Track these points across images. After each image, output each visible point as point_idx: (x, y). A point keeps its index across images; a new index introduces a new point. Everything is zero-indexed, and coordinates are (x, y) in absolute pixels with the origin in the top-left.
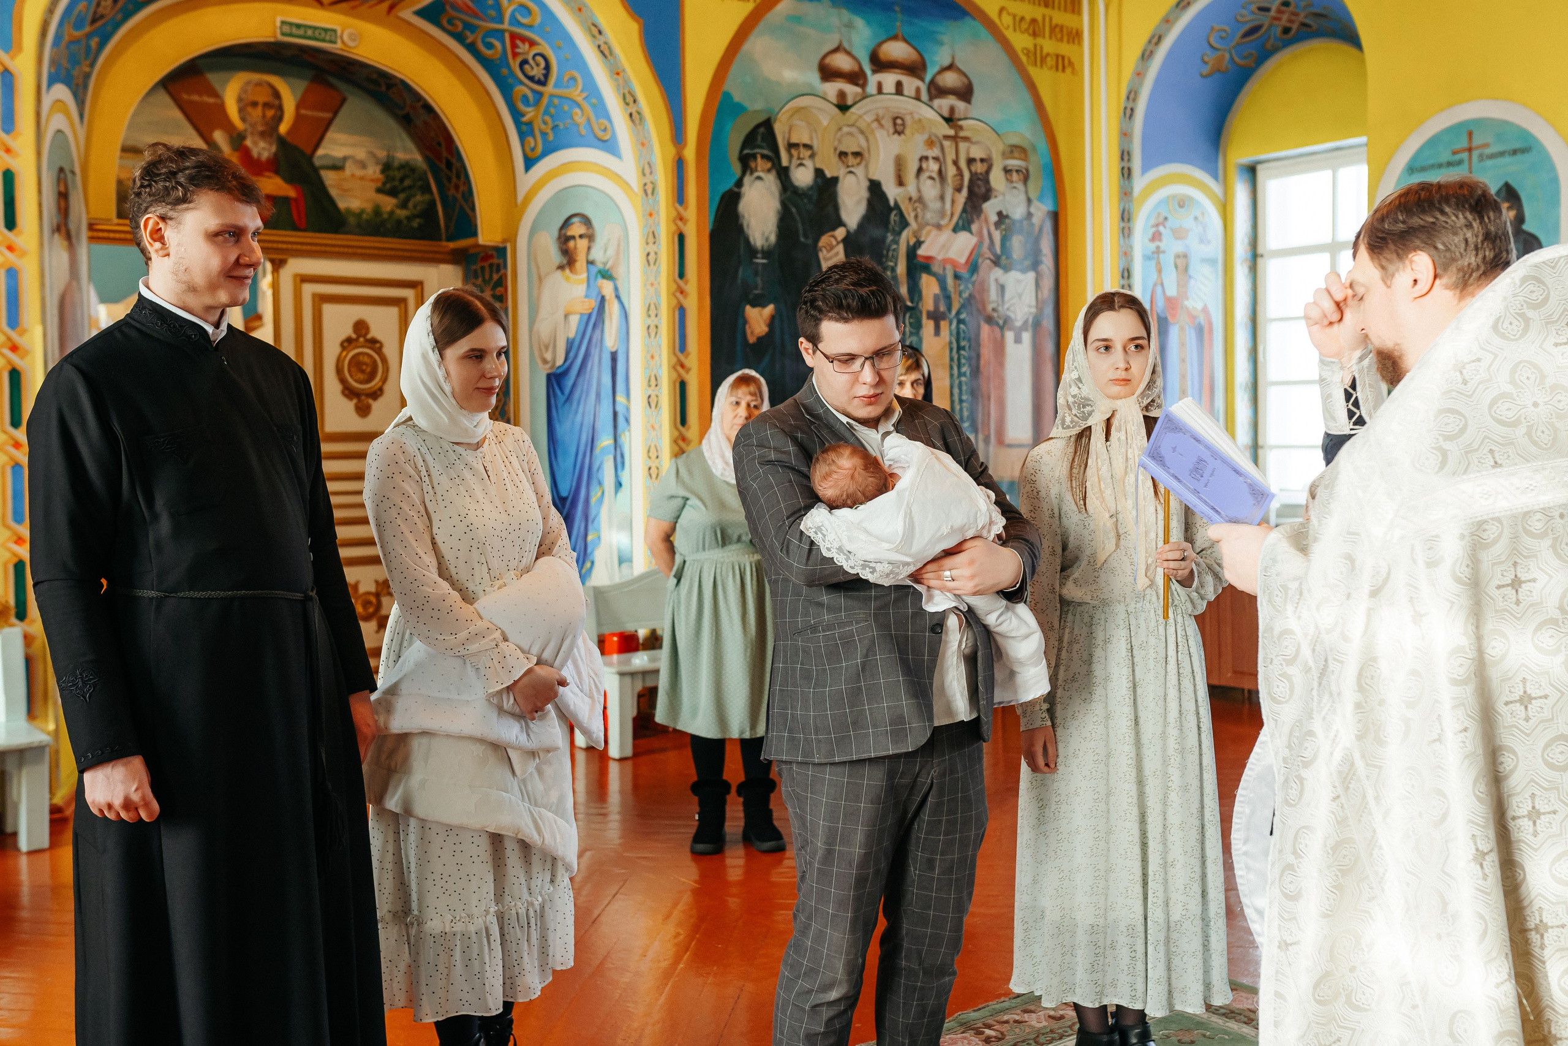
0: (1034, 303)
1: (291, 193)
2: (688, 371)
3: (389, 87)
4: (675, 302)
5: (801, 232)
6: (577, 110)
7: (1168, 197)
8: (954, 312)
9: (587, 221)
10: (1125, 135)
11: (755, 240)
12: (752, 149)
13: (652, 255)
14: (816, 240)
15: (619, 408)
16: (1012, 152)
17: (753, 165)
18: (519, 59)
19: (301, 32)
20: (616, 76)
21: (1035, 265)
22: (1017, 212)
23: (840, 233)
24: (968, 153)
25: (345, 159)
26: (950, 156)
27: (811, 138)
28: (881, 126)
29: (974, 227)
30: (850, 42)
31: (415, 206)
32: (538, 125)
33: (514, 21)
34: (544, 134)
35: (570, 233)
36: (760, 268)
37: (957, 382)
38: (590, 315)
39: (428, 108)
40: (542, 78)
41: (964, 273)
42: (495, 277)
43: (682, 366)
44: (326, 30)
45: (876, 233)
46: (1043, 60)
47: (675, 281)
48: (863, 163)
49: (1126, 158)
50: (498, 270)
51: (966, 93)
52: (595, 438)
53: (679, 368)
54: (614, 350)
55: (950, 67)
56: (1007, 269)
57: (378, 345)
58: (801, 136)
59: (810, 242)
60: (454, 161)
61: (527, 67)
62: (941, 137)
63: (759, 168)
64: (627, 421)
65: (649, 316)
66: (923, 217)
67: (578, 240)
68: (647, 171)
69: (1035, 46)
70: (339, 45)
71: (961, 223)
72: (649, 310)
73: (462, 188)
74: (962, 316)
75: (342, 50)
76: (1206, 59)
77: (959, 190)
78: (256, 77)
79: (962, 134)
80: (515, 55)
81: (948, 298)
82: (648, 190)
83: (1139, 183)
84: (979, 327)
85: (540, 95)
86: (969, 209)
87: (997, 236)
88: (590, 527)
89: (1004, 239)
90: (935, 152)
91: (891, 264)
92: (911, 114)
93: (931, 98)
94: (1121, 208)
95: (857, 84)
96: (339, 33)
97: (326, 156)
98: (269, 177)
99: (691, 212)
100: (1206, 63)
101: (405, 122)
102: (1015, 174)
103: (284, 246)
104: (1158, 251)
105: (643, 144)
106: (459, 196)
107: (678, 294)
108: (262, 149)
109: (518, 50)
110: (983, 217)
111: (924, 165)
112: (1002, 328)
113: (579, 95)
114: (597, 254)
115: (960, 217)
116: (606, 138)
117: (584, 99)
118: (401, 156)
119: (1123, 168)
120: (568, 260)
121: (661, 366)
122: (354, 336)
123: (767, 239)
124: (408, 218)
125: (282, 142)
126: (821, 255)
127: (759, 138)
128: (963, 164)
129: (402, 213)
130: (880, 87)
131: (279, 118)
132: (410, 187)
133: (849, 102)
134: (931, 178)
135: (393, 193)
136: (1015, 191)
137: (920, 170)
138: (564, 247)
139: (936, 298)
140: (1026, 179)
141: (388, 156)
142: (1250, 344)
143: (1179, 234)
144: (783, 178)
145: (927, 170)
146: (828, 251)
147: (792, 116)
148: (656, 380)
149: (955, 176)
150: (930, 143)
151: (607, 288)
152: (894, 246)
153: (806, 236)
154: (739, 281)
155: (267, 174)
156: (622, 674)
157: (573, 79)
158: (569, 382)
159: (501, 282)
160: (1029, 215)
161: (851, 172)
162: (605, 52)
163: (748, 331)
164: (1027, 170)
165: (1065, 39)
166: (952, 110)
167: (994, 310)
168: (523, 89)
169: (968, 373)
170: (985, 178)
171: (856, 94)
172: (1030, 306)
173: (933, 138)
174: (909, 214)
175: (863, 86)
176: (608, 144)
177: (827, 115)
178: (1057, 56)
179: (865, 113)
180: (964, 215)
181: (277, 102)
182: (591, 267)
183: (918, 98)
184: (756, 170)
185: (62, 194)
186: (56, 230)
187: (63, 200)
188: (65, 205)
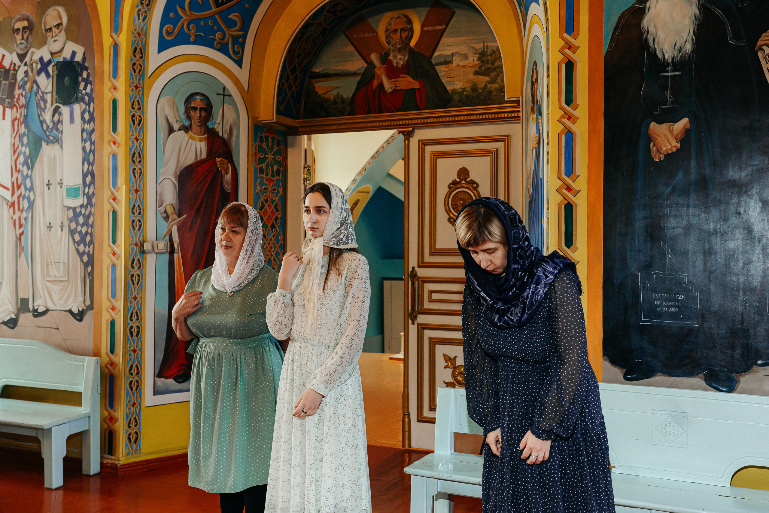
1: (417, 85)
2: (576, 193)
4: (561, 128)
13: (548, 87)
25: (453, 55)
35: (533, 79)
36: (670, 82)
38: (537, 149)
43: (569, 189)
47: (562, 108)
53: (565, 191)
54: (541, 178)
57: (475, 185)
59: (743, 42)
65: (547, 144)
67: (535, 84)
72: (547, 138)
82: (547, 27)
97: (440, 55)
98: (403, 77)
107: (565, 120)
108: (399, 60)
120: (533, 103)
121: (549, 190)
122: (458, 180)
123: (681, 48)
125: (412, 52)
126: (760, 54)
141: (484, 47)
151: (540, 123)
155: (402, 75)
158: (533, 207)
163: (653, 149)
182: (537, 106)
185: (195, 109)
186: (179, 130)
187: (198, 111)
188: (203, 114)
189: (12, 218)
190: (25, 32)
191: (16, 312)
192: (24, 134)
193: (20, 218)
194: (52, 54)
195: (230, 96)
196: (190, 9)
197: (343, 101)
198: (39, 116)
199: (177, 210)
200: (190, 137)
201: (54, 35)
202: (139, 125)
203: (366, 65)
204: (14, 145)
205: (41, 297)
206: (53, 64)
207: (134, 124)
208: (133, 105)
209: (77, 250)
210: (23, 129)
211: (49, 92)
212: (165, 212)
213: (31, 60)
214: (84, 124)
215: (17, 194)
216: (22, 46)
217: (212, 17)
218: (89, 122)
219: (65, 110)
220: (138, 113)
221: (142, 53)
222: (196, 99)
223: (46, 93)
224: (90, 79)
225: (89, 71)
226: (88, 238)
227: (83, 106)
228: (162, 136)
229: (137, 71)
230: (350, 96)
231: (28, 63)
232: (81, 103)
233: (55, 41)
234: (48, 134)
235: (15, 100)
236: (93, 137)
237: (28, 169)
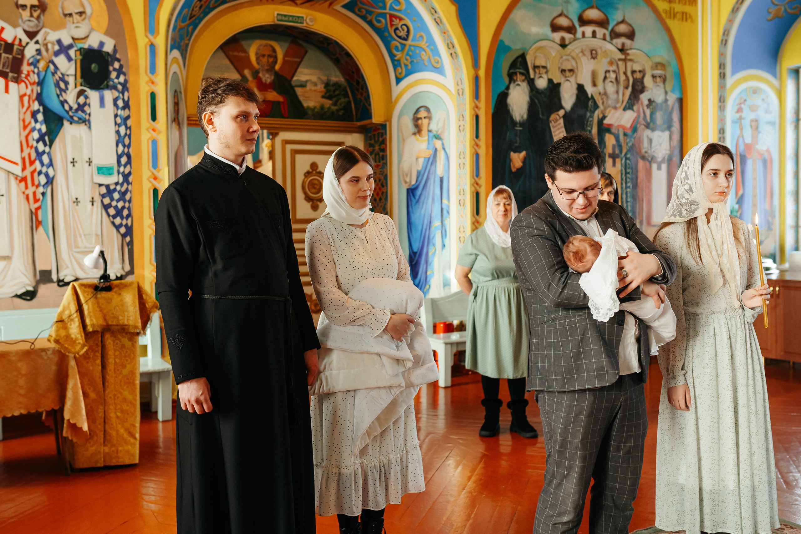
0: (668, 148)
1: (281, 99)
2: (480, 186)
3: (329, 44)
4: (474, 151)
5: (540, 113)
6: (424, 53)
7: (747, 88)
8: (623, 154)
9: (428, 110)
10: (722, 55)
11: (515, 117)
12: (515, 69)
13: (462, 126)
14: (549, 117)
15: (444, 206)
16: (656, 66)
17: (515, 78)
18: (394, 28)
19: (286, 19)
20: (444, 34)
21: (669, 128)
22: (659, 98)
23: (562, 113)
24: (632, 67)
25: (307, 81)
26: (622, 69)
27: (546, 63)
28: (584, 55)
29: (635, 108)
30: (567, 10)
31: (341, 104)
32: (403, 61)
33: (392, 8)
34: (406, 65)
35: (419, 116)
36: (518, 133)
37: (625, 192)
38: (429, 158)
39: (348, 55)
40: (405, 37)
41: (629, 132)
42: (381, 139)
43: (477, 184)
44: (299, 17)
45: (581, 112)
46: (675, 15)
47: (474, 140)
48: (574, 75)
49: (722, 67)
50: (382, 136)
51: (631, 36)
52: (432, 221)
53: (476, 185)
54: (441, 176)
55: (623, 22)
56: (653, 130)
58: (541, 62)
59: (545, 118)
60: (360, 80)
61: (398, 31)
62: (617, 59)
63: (518, 80)
64: (448, 212)
65: (460, 158)
66: (607, 103)
67: (424, 120)
68: (460, 83)
69: (670, 8)
70: (305, 24)
71: (628, 106)
72: (460, 155)
73: (364, 94)
74: (628, 156)
75: (306, 27)
76: (770, 10)
77: (627, 88)
78: (264, 42)
79: (629, 57)
80: (392, 25)
81: (620, 146)
82: (461, 93)
83: (730, 81)
84: (637, 162)
85: (404, 45)
86: (632, 98)
87: (648, 112)
88: (429, 268)
89: (652, 114)
90: (614, 68)
91: (589, 128)
92: (601, 48)
93: (612, 39)
94: (720, 94)
95: (570, 33)
96: (305, 18)
97: (297, 80)
98: (270, 92)
99: (482, 104)
100: (769, 13)
101: (336, 62)
102: (658, 79)
103: (278, 126)
104: (741, 118)
105: (457, 68)
106: (363, 98)
107: (475, 147)
108: (267, 78)
109: (393, 23)
110: (640, 102)
111: (608, 75)
112: (650, 162)
113: (424, 45)
114: (433, 127)
115: (628, 102)
116: (438, 66)
117: (427, 47)
118: (334, 79)
119: (720, 73)
120: (418, 130)
121: (466, 184)
122: (311, 170)
123: (522, 117)
124: (337, 110)
125: (277, 74)
126: (551, 125)
127: (518, 64)
128: (629, 74)
129: (334, 108)
130: (583, 34)
131: (275, 62)
132: (338, 95)
133: (567, 42)
134: (611, 82)
135: (330, 98)
136: (658, 88)
137: (605, 78)
138: (416, 123)
139: (614, 147)
140: (664, 81)
141: (328, 79)
142: (794, 169)
143: (753, 108)
144: (531, 84)
145: (609, 77)
146: (555, 123)
147: (536, 51)
148: (464, 191)
149: (624, 80)
150: (611, 63)
151: (438, 144)
152: (591, 119)
153: (543, 115)
154: (507, 139)
155: (269, 90)
156: (446, 344)
157: (422, 36)
158: (418, 192)
159: (384, 142)
160: (666, 100)
161: (567, 80)
162: (438, 22)
163: (512, 166)
164: (665, 76)
165: (687, 3)
166: (623, 45)
167: (646, 152)
168: (396, 43)
169: (631, 187)
170: (641, 81)
171: (571, 38)
172: (666, 150)
173: (613, 60)
174: (599, 101)
175: (574, 34)
176: (439, 70)
177: (554, 50)
178: (683, 13)
179: (576, 48)
180: (630, 101)
181: (274, 54)
182: (430, 134)
183: (604, 39)
184: (517, 80)
185: (176, 103)
186: (173, 121)
187: (176, 106)
189: (24, 193)
190: (35, 11)
191: (34, 284)
192: (38, 111)
193: (34, 193)
194: (73, 39)
196: (182, 20)
198: (58, 96)
200: (176, 127)
201: (75, 21)
204: (24, 121)
205: (67, 267)
206: (75, 48)
209: (113, 223)
210: (36, 106)
211: (72, 75)
213: (45, 39)
214: (117, 109)
215: (29, 169)
216: (32, 24)
218: (124, 108)
222: (176, 95)
223: (68, 75)
224: (124, 70)
225: (122, 63)
226: (125, 212)
227: (116, 94)
231: (40, 42)
232: (114, 91)
233: (77, 27)
234: (71, 114)
235: (23, 76)
236: (129, 123)
237: (45, 145)
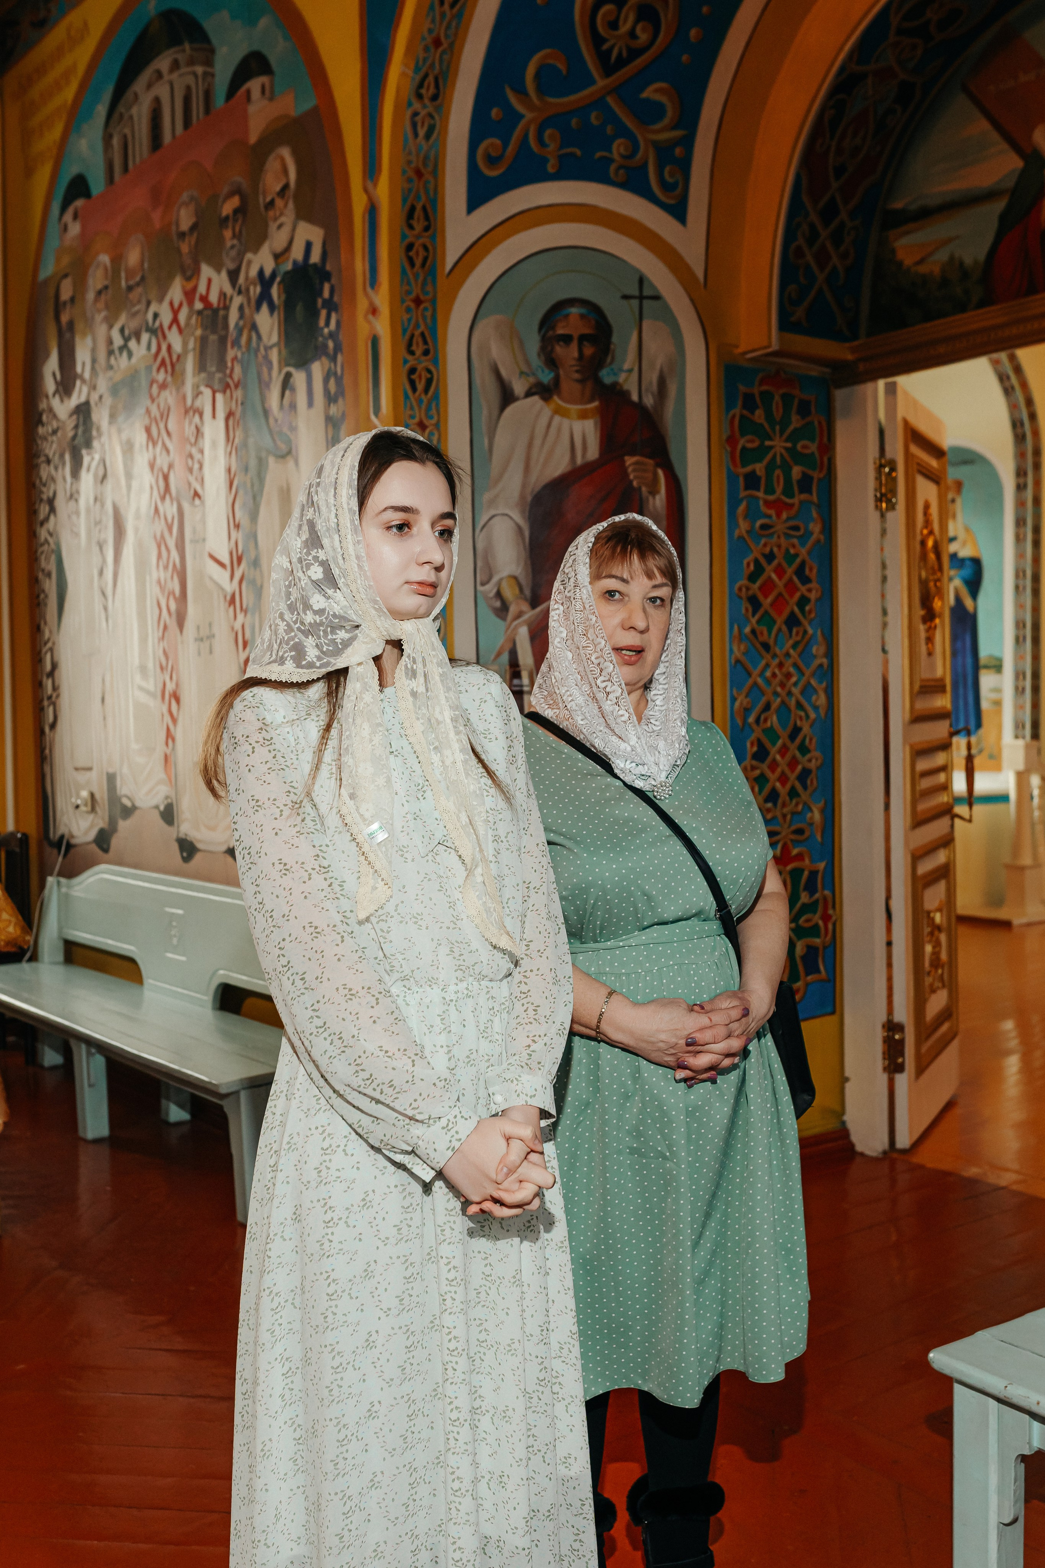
185: (567, 339)
186: (528, 394)
187: (574, 346)
188: (588, 351)
190: (237, 220)
193: (243, 626)
194: (276, 257)
195: (657, 297)
196: (541, 90)
197: (965, 273)
198: (262, 400)
199: (528, 592)
200: (558, 411)
201: (277, 214)
202: (426, 390)
203: (1019, 164)
204: (229, 471)
206: (278, 279)
207: (414, 389)
208: (410, 344)
210: (239, 433)
211: (274, 345)
212: (499, 595)
213: (247, 278)
214: (329, 405)
215: (237, 575)
216: (233, 253)
217: (599, 103)
218: (336, 398)
219: (299, 378)
220: (424, 363)
221: (427, 218)
222: (567, 316)
223: (271, 347)
224: (335, 298)
225: (332, 281)
227: (326, 364)
228: (485, 412)
229: (418, 262)
230: (982, 256)
231: (243, 288)
232: (323, 358)
233: (279, 227)
234: (275, 436)
237: (251, 519)
